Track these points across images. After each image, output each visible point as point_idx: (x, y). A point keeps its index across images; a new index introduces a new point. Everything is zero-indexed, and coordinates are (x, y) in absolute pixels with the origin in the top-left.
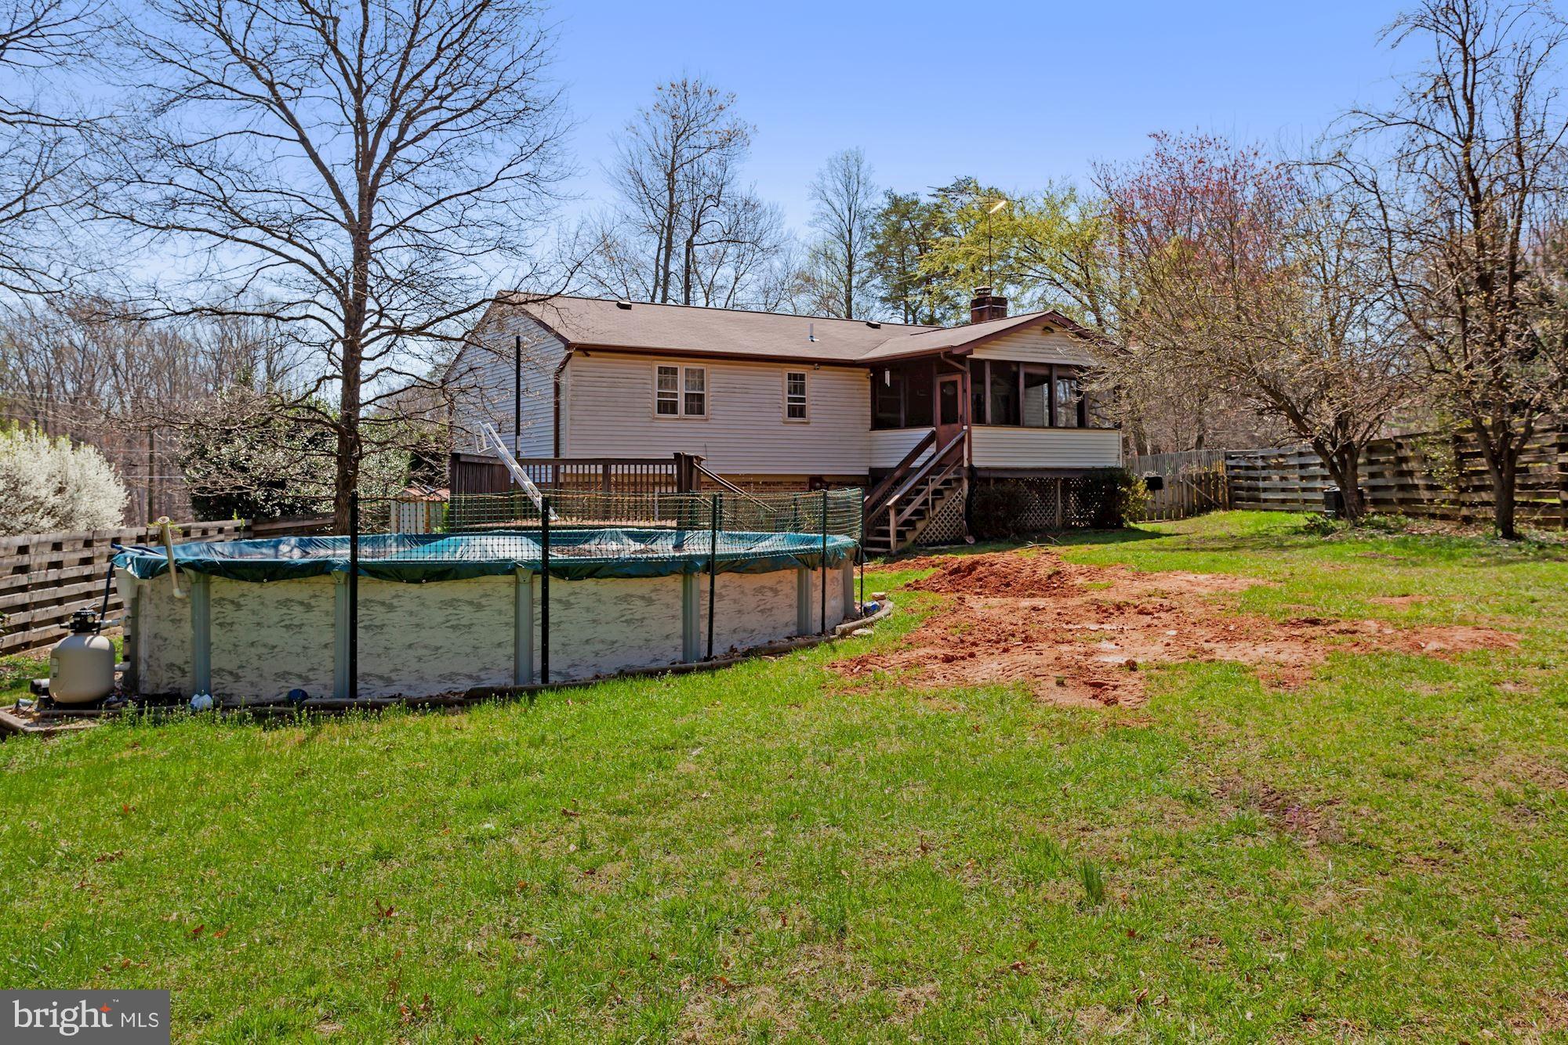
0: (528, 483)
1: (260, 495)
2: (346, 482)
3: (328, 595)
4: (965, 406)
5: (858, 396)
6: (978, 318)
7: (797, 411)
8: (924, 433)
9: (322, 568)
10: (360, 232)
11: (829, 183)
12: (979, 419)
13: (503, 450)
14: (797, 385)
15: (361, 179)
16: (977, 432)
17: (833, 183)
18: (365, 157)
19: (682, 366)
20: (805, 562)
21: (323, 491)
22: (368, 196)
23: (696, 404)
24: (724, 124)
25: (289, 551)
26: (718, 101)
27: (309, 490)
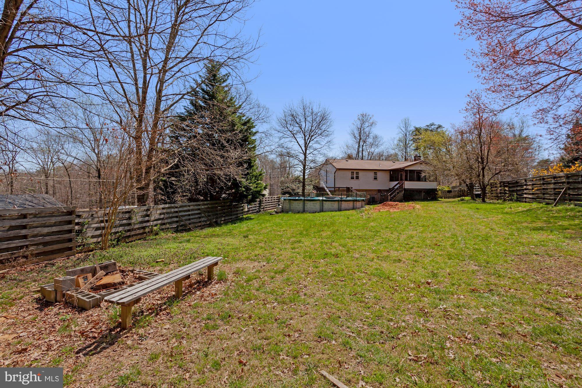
0: (328, 191)
1: (291, 191)
2: (303, 190)
3: (302, 203)
4: (404, 177)
5: (387, 176)
6: (415, 160)
7: (375, 178)
8: (397, 182)
9: (301, 200)
10: (305, 154)
11: (401, 125)
12: (406, 180)
13: (324, 186)
14: (375, 173)
15: (305, 147)
16: (406, 182)
17: (402, 125)
18: (306, 144)
19: (355, 172)
20: (354, 201)
21: (300, 191)
22: (306, 150)
23: (357, 178)
24: (371, 121)
25: (297, 198)
26: (370, 116)
27: (298, 191)
